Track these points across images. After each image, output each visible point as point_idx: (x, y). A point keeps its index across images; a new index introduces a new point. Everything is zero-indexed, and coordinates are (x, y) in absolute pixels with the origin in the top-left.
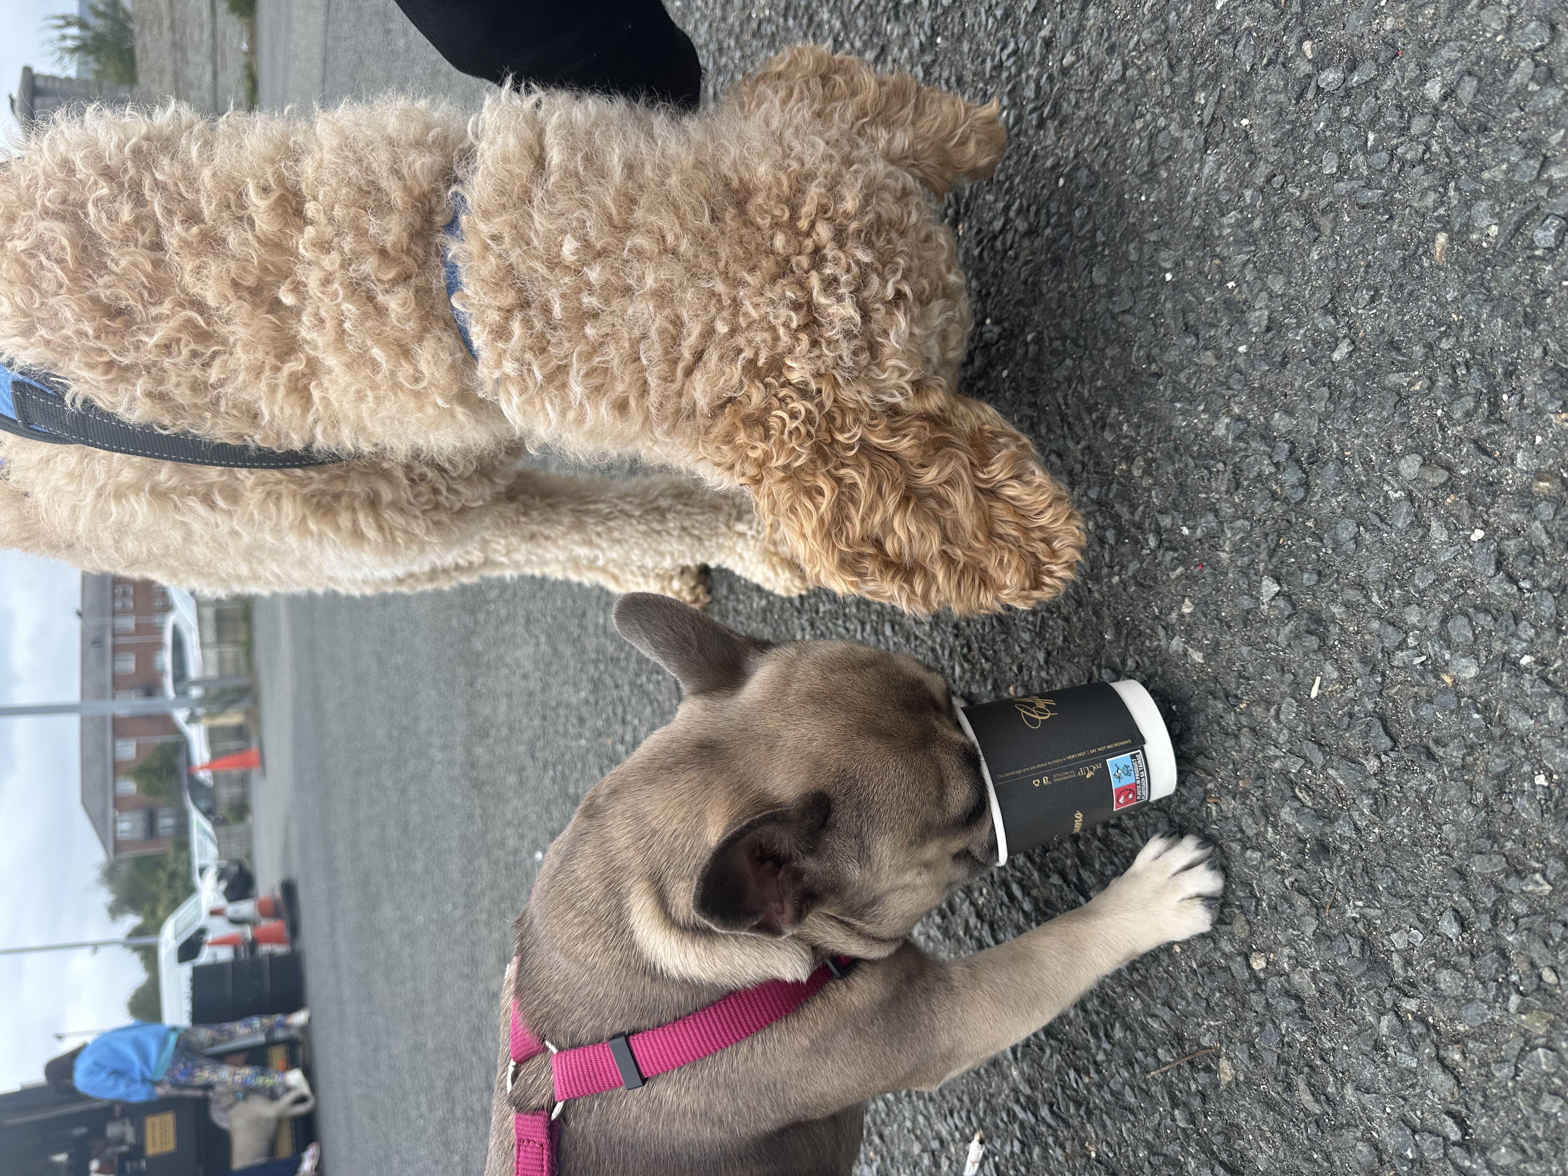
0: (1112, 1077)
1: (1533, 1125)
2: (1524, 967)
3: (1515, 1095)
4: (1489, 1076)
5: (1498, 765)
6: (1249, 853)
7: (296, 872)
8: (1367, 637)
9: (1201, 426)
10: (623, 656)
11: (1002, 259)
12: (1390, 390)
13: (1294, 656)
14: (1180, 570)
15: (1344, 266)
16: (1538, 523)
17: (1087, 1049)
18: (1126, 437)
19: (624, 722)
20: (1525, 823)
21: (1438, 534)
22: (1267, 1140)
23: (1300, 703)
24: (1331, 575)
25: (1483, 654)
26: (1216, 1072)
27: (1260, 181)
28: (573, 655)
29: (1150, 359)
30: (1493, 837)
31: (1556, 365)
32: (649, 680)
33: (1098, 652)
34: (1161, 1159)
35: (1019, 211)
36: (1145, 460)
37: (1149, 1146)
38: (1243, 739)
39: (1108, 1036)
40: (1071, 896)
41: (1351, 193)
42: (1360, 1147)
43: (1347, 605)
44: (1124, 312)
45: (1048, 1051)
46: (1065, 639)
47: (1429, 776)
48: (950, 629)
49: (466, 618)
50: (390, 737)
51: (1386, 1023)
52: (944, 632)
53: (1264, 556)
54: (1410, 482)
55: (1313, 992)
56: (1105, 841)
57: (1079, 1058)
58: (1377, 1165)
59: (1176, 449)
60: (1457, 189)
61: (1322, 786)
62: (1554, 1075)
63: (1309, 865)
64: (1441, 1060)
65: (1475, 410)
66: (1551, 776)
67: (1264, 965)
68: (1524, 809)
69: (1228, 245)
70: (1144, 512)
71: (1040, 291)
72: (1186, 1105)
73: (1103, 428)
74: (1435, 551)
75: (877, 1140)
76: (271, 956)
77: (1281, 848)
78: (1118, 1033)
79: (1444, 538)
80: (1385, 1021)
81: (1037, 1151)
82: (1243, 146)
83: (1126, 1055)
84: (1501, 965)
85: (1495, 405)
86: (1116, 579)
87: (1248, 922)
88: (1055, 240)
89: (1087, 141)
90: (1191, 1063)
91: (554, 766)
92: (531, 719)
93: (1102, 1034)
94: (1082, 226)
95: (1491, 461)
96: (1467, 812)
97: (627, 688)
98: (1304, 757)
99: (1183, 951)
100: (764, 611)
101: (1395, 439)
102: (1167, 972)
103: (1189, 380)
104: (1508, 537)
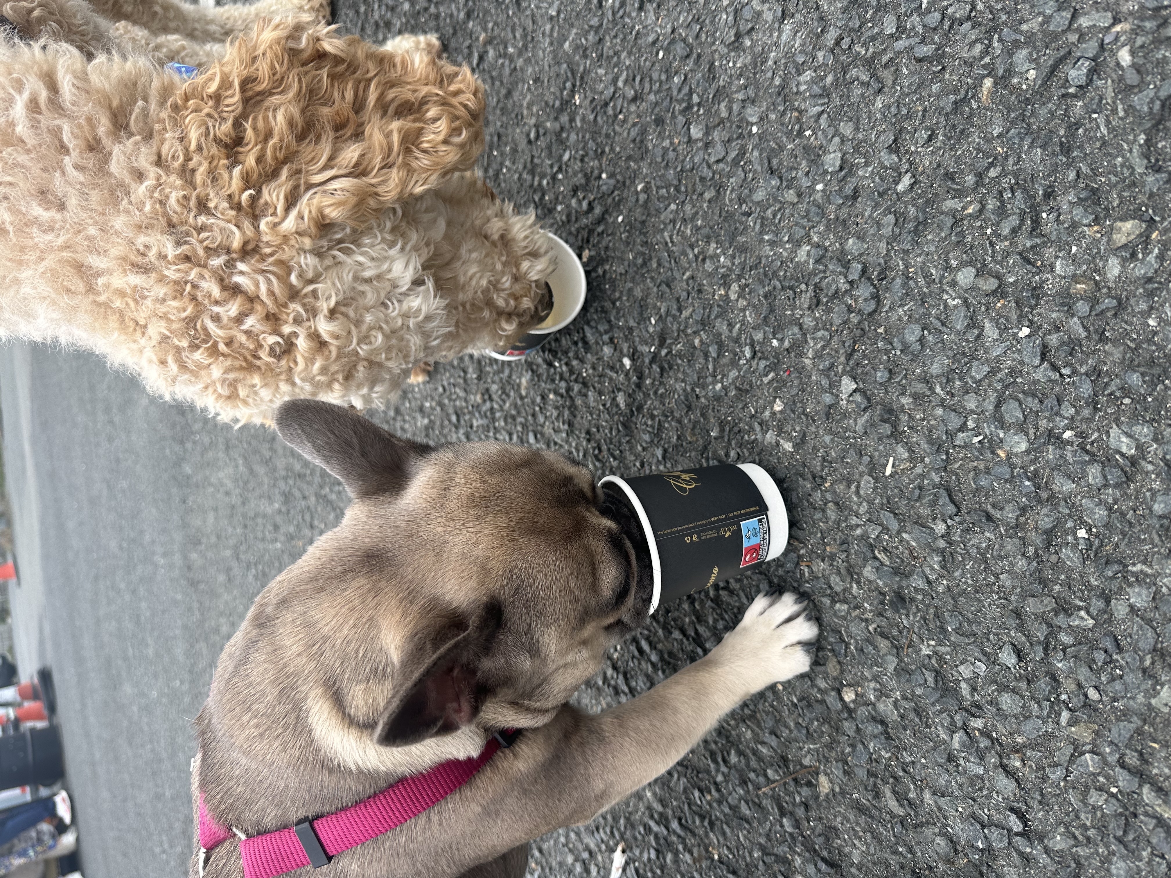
0: (730, 794)
1: (1082, 816)
2: (1073, 687)
3: (1066, 792)
4: (1045, 778)
5: (1046, 523)
6: (838, 606)
7: (51, 662)
8: (932, 422)
9: (785, 254)
10: (308, 472)
11: (613, 122)
12: (947, 214)
13: (870, 442)
14: (772, 375)
15: (904, 111)
16: (1076, 319)
17: (708, 772)
18: (723, 267)
19: (312, 527)
20: (1071, 570)
21: (990, 332)
22: (860, 839)
23: (877, 480)
24: (899, 373)
25: (1032, 432)
26: (816, 786)
27: (831, 43)
28: (266, 474)
29: (741, 201)
30: (1044, 582)
31: (1087, 185)
32: (331, 491)
33: (705, 448)
34: (773, 858)
35: (626, 82)
36: (740, 286)
37: (763, 849)
38: (829, 512)
39: (725, 761)
40: (690, 648)
41: (910, 49)
42: (938, 840)
43: (915, 396)
44: (718, 161)
45: (676, 776)
46: (679, 438)
47: (988, 534)
48: (583, 435)
49: (177, 448)
50: (121, 548)
51: (958, 738)
52: (578, 438)
53: (842, 359)
54: (966, 291)
55: (895, 716)
56: (717, 601)
57: (702, 780)
58: (953, 854)
59: (765, 275)
60: (1000, 40)
61: (897, 548)
62: (1099, 774)
63: (888, 614)
64: (1004, 767)
65: (1020, 227)
66: (1091, 529)
67: (854, 697)
68: (1069, 557)
69: (804, 100)
70: (740, 329)
71: (647, 148)
72: (792, 814)
73: (704, 260)
74: (988, 348)
75: (537, 854)
76: (33, 730)
77: (864, 600)
78: (733, 758)
79: (996, 336)
80: (957, 737)
81: (669, 857)
82: (816, 15)
83: (741, 776)
84: (1053, 687)
85: (1036, 222)
86: (719, 386)
87: (839, 663)
88: (656, 104)
89: (682, 19)
90: (795, 780)
91: (256, 565)
92: (235, 528)
93: (720, 760)
94: (680, 90)
95: (1034, 270)
96: (1021, 563)
97: (313, 499)
98: (881, 525)
99: (785, 688)
100: (427, 428)
101: (951, 255)
102: (772, 706)
103: (774, 216)
104: (1050, 332)
